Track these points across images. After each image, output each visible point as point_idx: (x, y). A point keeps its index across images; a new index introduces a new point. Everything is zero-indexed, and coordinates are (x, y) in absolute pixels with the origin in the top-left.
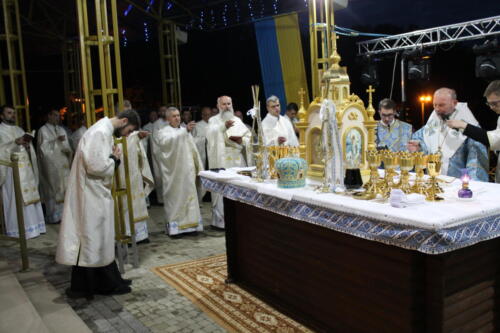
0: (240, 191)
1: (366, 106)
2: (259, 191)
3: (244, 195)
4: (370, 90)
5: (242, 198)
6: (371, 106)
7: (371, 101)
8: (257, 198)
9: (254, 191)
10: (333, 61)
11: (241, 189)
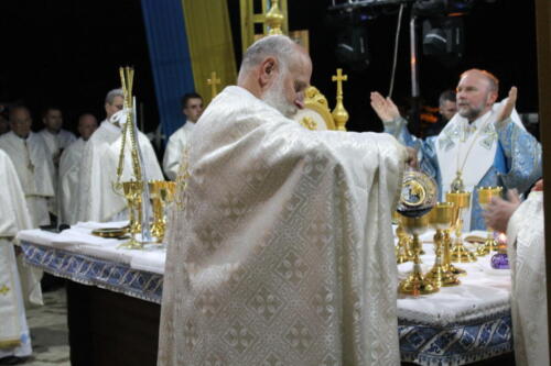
0: (98, 267)
1: (332, 105)
2: (134, 265)
3: (106, 273)
4: (340, 77)
5: (102, 280)
6: (340, 106)
7: (340, 97)
8: (129, 278)
9: (124, 267)
10: (272, 23)
11: (99, 263)
